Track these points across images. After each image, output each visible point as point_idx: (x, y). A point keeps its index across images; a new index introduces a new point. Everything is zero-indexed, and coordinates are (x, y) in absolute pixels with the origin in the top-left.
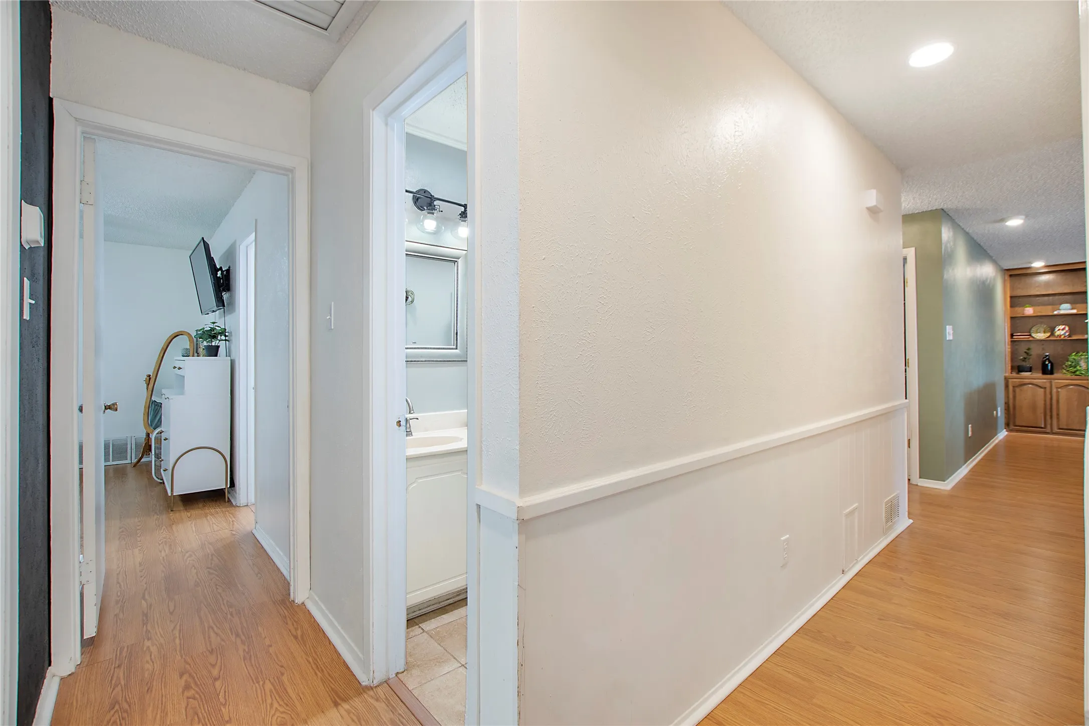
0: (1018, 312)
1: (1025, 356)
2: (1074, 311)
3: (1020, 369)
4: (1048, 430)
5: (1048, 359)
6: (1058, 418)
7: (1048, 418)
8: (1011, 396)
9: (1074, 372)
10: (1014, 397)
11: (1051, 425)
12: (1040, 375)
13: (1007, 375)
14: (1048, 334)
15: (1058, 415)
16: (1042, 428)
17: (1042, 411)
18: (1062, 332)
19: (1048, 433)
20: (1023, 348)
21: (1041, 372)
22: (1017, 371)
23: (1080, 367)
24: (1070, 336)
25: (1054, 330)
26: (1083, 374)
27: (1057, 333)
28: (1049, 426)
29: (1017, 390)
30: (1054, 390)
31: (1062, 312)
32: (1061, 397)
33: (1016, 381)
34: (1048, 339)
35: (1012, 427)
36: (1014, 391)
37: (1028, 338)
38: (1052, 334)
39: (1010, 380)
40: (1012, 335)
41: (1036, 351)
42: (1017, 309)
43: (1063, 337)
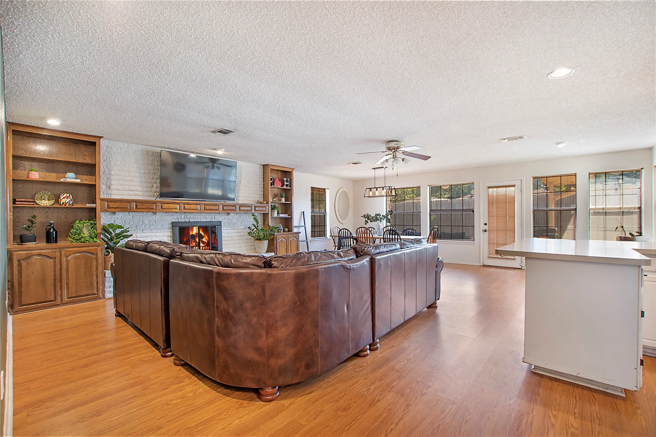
0: (22, 174)
1: (30, 224)
2: (78, 181)
3: (22, 239)
4: (59, 301)
5: (53, 227)
6: (68, 288)
7: (58, 289)
8: (16, 271)
9: (80, 239)
10: (20, 272)
11: (61, 295)
12: (44, 244)
13: (9, 247)
14: (53, 202)
15: (68, 284)
16: (52, 301)
17: (52, 282)
18: (68, 201)
19: (59, 305)
20: (26, 216)
21: (45, 240)
22: (19, 241)
23: (83, 234)
24: (73, 204)
25: (59, 198)
26: (87, 241)
27: (64, 201)
28: (59, 298)
29: (24, 263)
30: (64, 259)
31: (68, 180)
32: (70, 265)
33: (22, 254)
34: (52, 206)
35: (17, 308)
36: (20, 265)
37: (34, 205)
38: (57, 201)
39: (15, 253)
40: (14, 201)
41: (40, 219)
42: (18, 171)
43: (67, 205)
